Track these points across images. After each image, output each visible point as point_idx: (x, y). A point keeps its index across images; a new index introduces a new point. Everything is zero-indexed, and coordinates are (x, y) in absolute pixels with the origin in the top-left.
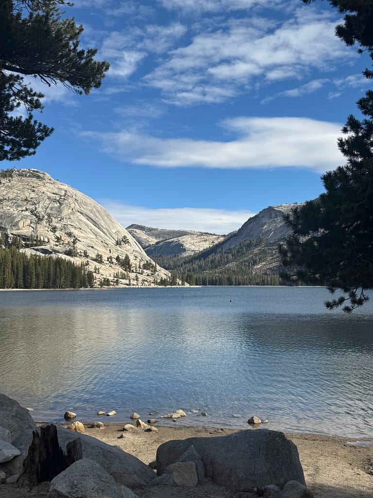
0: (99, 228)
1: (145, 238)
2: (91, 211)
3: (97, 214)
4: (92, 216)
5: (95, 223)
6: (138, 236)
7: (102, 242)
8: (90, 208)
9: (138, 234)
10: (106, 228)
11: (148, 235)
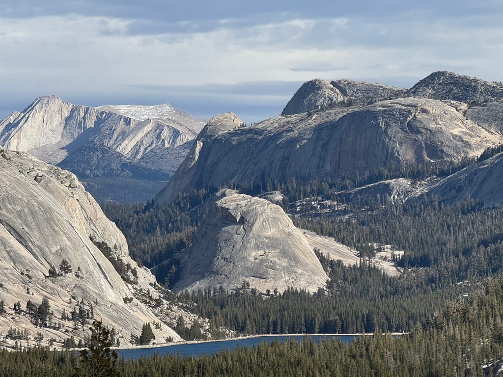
0: (27, 247)
1: (456, 132)
2: (19, 214)
3: (30, 219)
4: (18, 224)
5: (20, 238)
6: (432, 126)
7: (22, 274)
8: (19, 208)
9: (435, 118)
10: (38, 247)
11: (477, 119)
